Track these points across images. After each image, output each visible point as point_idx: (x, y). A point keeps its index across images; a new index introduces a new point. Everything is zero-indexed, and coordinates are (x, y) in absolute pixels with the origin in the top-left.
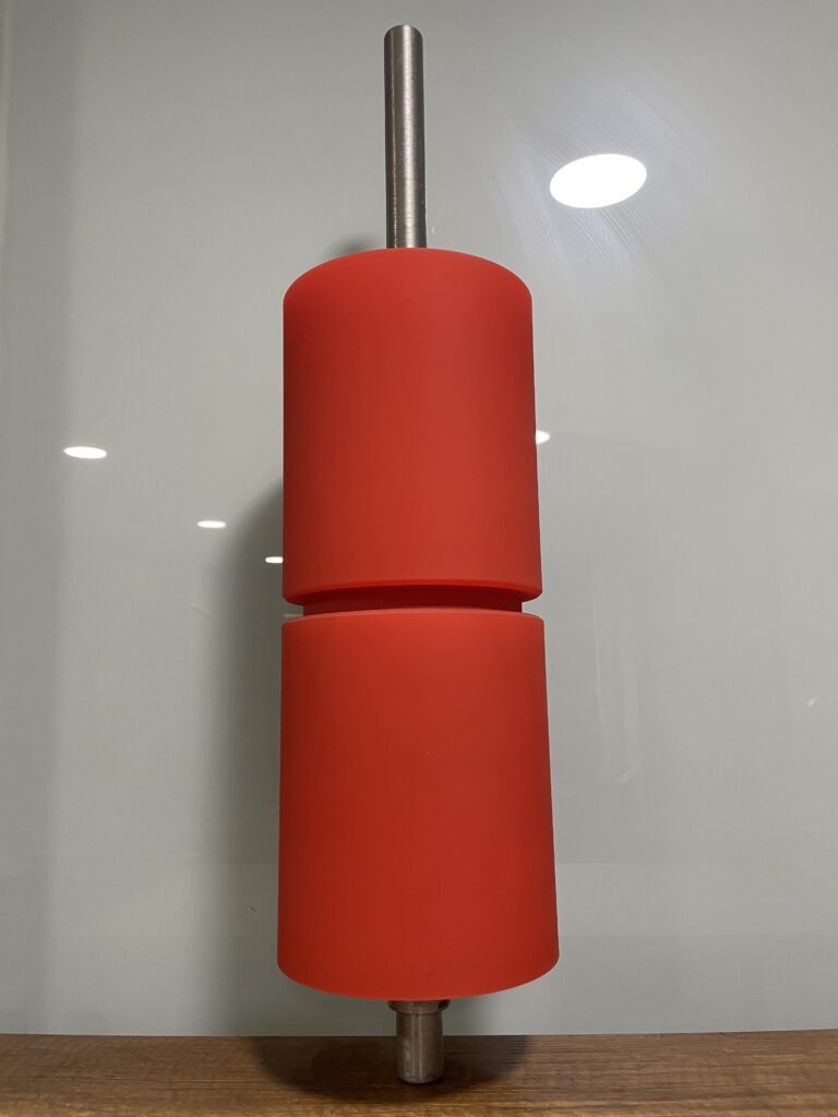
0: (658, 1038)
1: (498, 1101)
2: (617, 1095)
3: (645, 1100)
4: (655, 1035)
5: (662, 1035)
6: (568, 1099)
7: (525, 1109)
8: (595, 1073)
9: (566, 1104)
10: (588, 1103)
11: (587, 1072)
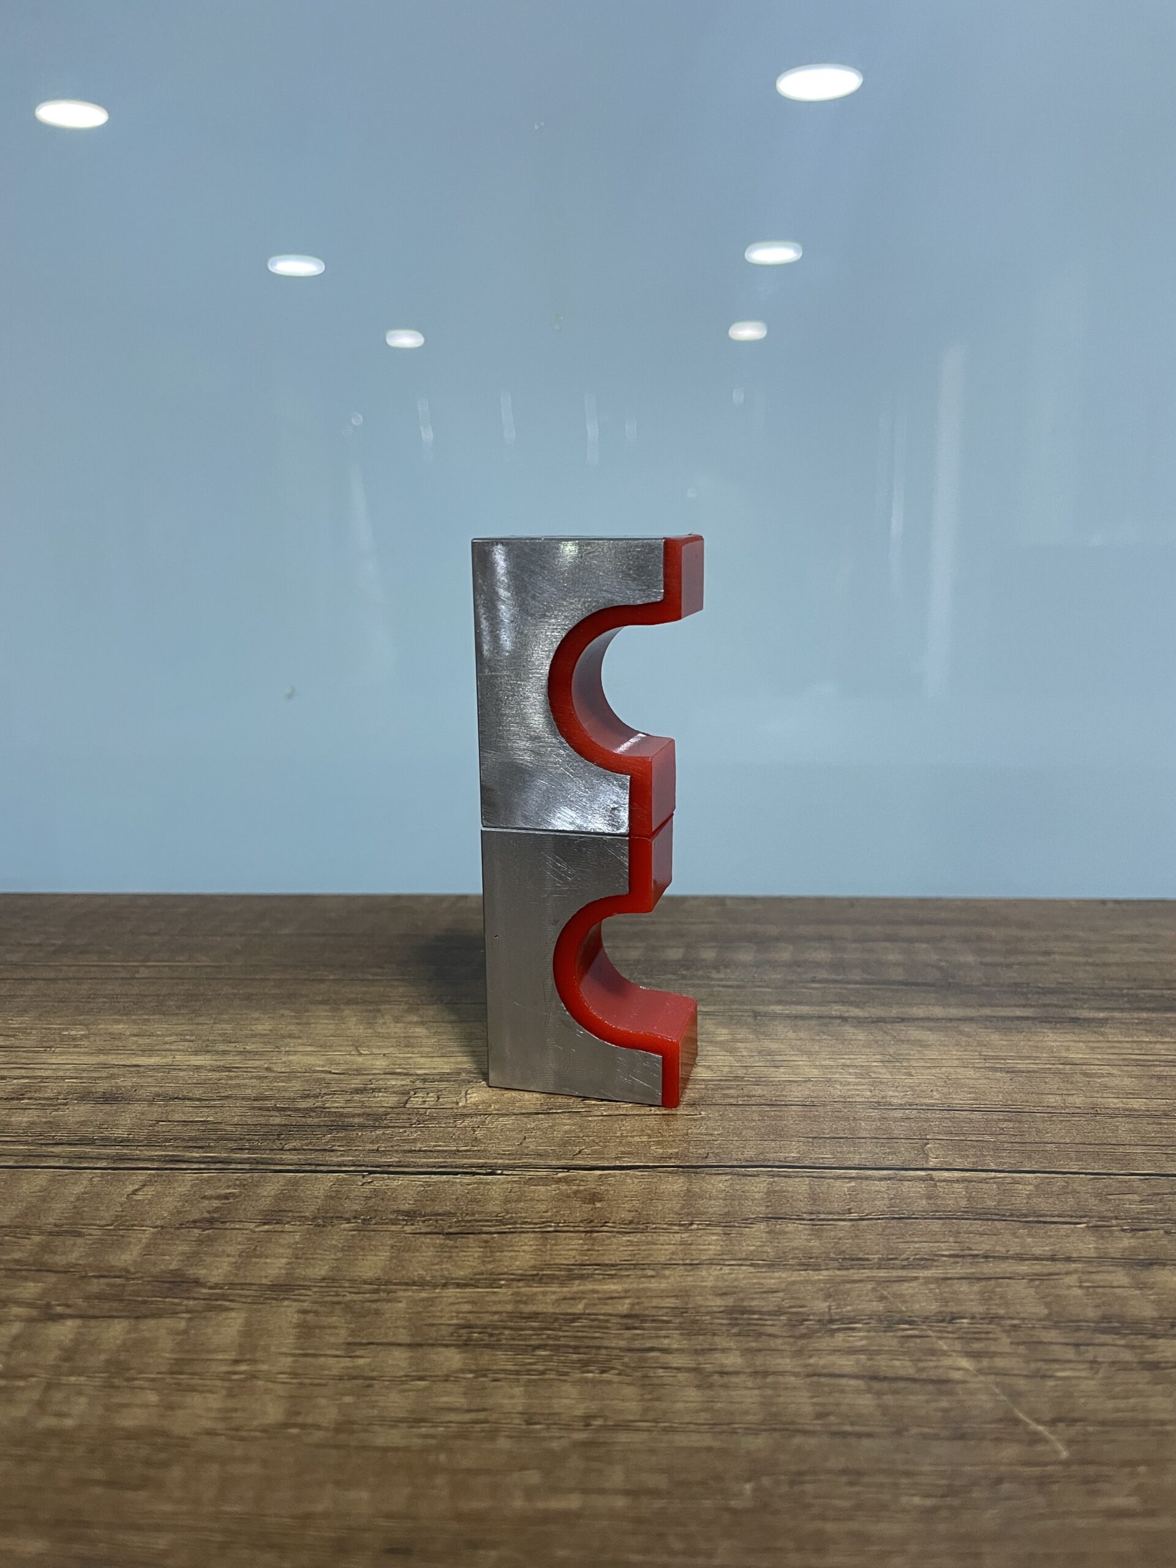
0: (1110, 906)
1: (779, 1002)
2: (1053, 999)
3: (1122, 1010)
4: (1104, 902)
5: (1117, 902)
6: (944, 1006)
7: (844, 1019)
8: (989, 959)
9: (938, 1011)
10: (987, 1011)
11: (971, 959)
